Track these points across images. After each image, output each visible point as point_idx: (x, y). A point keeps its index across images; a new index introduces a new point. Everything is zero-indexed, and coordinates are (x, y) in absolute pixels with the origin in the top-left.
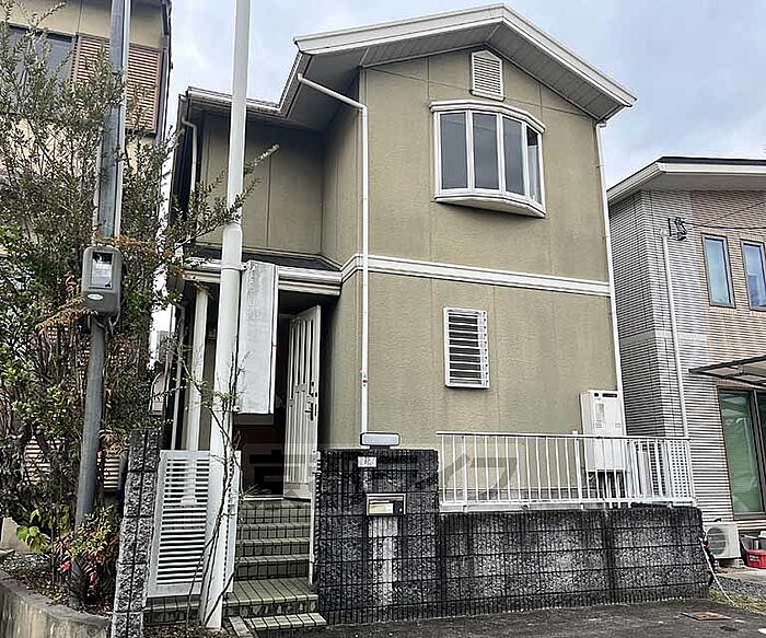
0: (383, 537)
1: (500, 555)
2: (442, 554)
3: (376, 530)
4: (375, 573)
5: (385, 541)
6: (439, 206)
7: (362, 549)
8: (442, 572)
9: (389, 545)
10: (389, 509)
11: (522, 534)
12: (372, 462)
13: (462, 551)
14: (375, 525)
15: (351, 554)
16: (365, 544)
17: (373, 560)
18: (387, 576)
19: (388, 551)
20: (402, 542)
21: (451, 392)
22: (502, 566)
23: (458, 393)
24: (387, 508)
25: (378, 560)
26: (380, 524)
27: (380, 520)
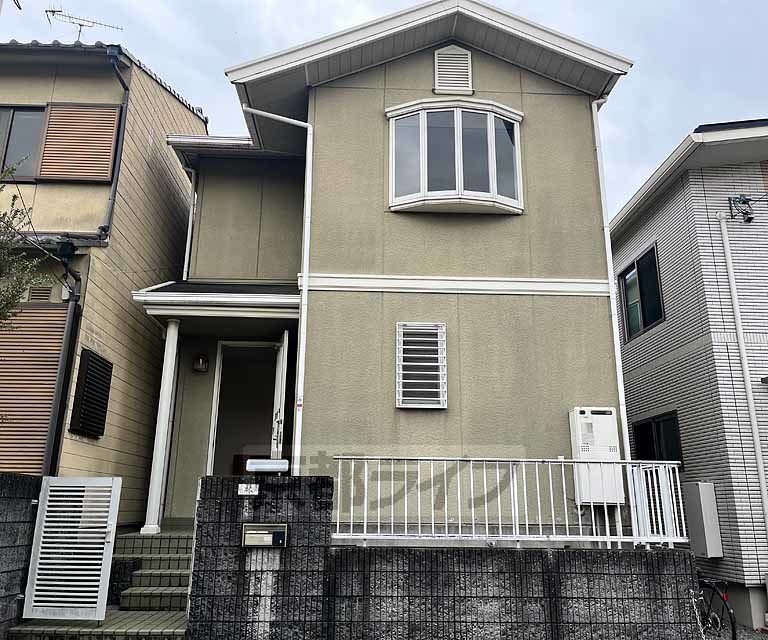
0: (262, 571)
1: (404, 597)
2: (331, 592)
3: (255, 562)
4: (250, 610)
5: (264, 576)
6: (395, 215)
7: (237, 583)
8: (329, 612)
9: (269, 580)
10: (268, 540)
11: (433, 574)
12: (254, 490)
13: (357, 590)
14: (254, 557)
15: (225, 588)
16: (241, 577)
17: (248, 595)
18: (265, 614)
19: (267, 587)
20: (283, 578)
21: (402, 415)
22: (405, 611)
23: (412, 415)
24: (265, 539)
25: (255, 596)
26: (260, 557)
27: (260, 552)
